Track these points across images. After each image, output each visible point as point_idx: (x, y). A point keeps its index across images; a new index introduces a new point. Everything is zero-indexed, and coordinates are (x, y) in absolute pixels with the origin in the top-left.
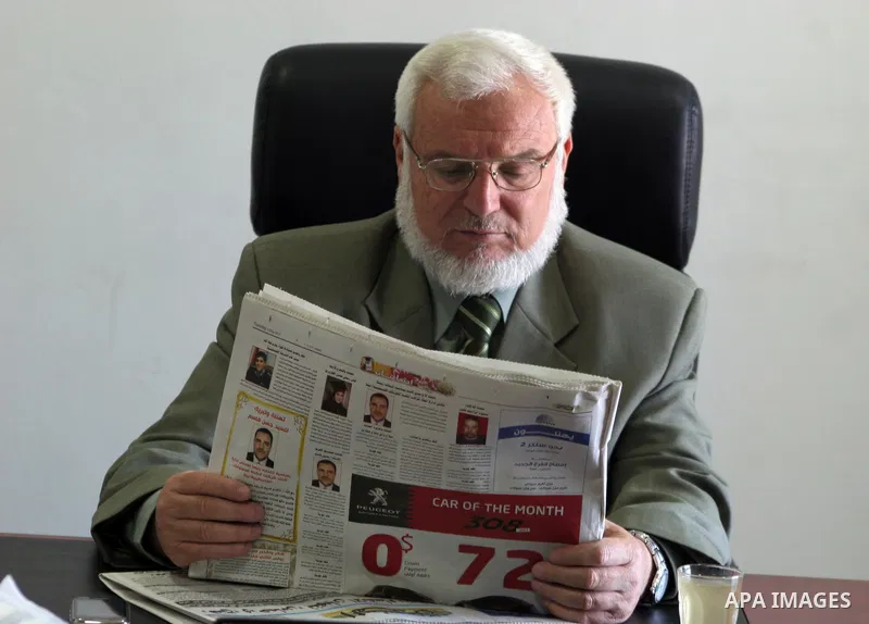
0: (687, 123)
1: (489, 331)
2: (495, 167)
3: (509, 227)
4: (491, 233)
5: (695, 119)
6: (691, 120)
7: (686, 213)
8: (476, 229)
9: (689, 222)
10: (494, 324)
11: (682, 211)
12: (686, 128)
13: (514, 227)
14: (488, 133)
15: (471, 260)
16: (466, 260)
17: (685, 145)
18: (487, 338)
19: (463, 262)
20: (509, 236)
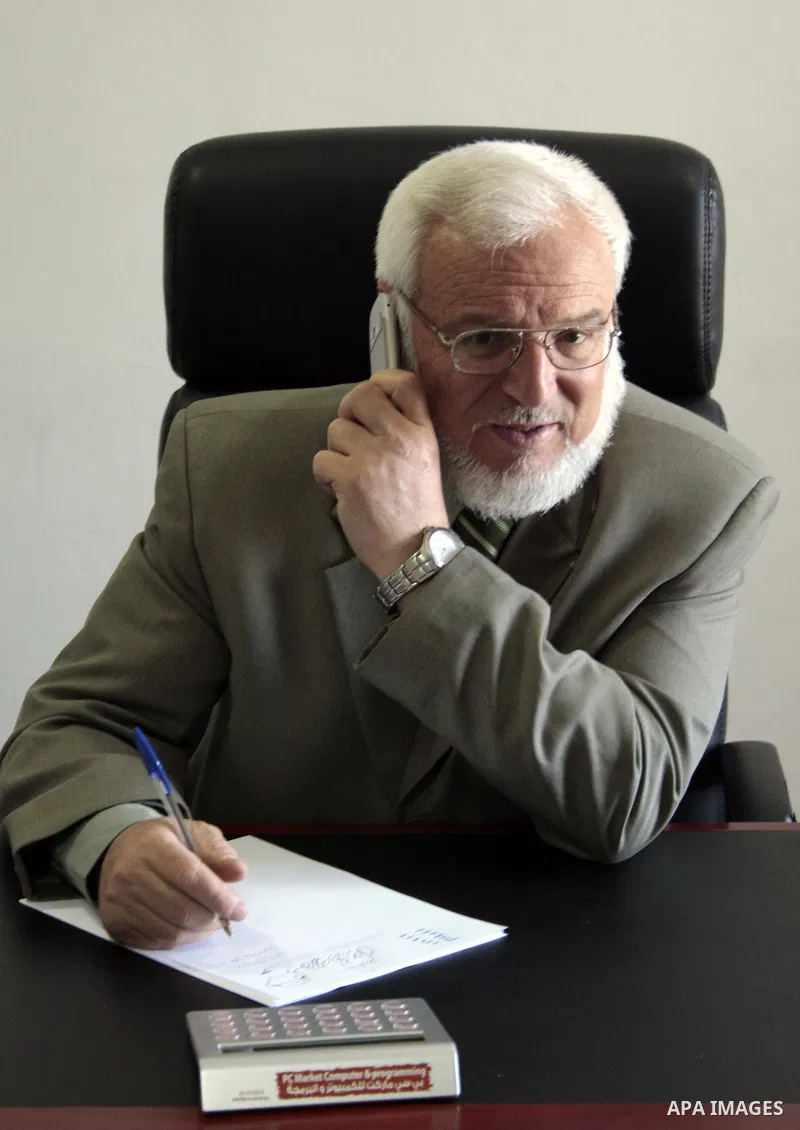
0: (702, 211)
1: (493, 550)
2: (549, 339)
3: (563, 413)
5: (712, 204)
6: (708, 208)
7: (706, 326)
8: (523, 422)
9: (713, 337)
10: (500, 540)
12: (702, 218)
14: (539, 288)
15: (512, 473)
16: (505, 473)
17: (702, 240)
19: (500, 476)
20: (562, 426)
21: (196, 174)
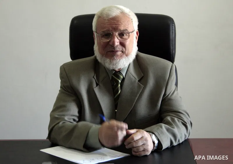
1: (120, 81)
2: (117, 34)
3: (122, 49)
4: (117, 51)
5: (173, 27)
8: (113, 50)
10: (121, 80)
11: (171, 49)
12: (171, 29)
13: (124, 49)
15: (113, 59)
16: (111, 60)
17: (171, 33)
18: (120, 83)
20: (123, 52)
21: (75, 22)
